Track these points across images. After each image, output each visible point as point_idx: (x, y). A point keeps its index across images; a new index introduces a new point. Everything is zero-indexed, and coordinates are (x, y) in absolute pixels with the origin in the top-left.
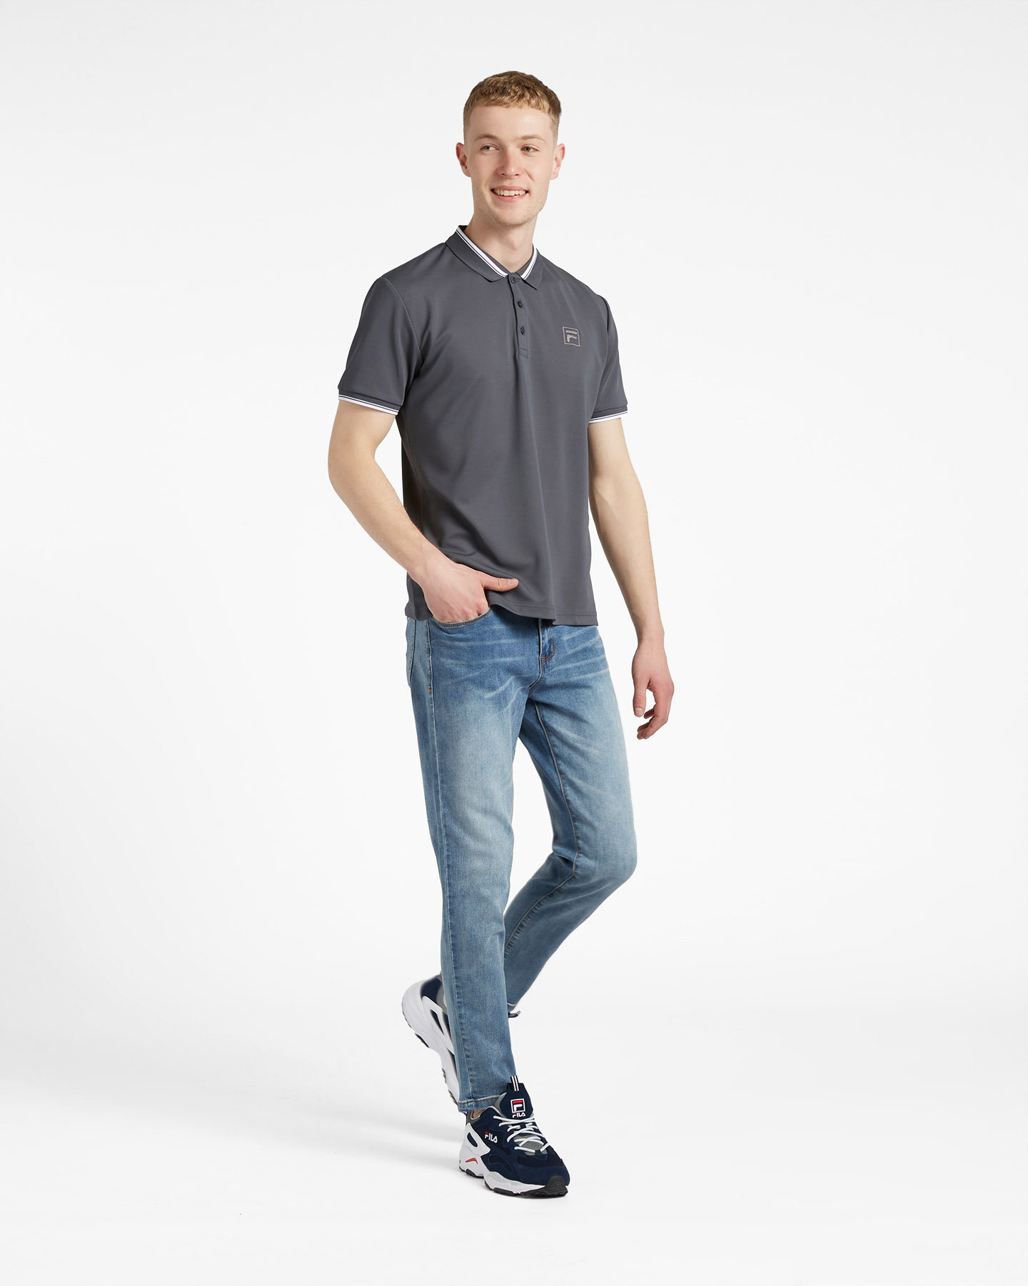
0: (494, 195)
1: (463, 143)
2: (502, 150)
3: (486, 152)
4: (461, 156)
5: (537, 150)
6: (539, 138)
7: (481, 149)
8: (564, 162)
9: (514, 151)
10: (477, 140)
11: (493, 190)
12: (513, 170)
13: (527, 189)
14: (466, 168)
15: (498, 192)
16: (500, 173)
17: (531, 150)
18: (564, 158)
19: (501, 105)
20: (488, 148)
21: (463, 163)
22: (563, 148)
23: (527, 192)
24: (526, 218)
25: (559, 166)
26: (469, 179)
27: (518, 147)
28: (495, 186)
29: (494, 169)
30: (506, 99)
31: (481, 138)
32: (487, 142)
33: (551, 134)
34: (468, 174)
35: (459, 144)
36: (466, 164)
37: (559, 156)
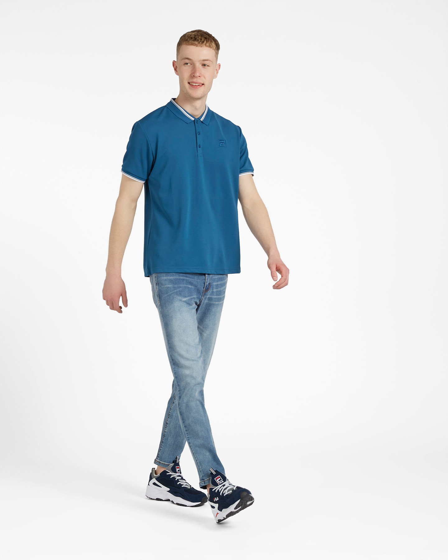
0: (189, 84)
1: (176, 61)
2: (193, 64)
3: (186, 65)
4: (175, 66)
5: (209, 66)
6: (210, 61)
7: (184, 64)
8: (220, 71)
9: (198, 65)
10: (182, 59)
11: (189, 83)
12: (198, 74)
13: (203, 83)
14: (177, 71)
15: (191, 83)
16: (192, 75)
17: (206, 66)
18: (220, 69)
19: (194, 45)
20: (187, 64)
21: (175, 69)
22: (220, 65)
23: (203, 84)
24: (202, 96)
25: (217, 73)
26: (178, 76)
27: (200, 64)
28: (190, 81)
29: (190, 74)
30: (196, 43)
31: (185, 59)
32: (187, 61)
33: (215, 58)
34: (177, 74)
35: (174, 61)
36: (177, 70)
37: (218, 69)
